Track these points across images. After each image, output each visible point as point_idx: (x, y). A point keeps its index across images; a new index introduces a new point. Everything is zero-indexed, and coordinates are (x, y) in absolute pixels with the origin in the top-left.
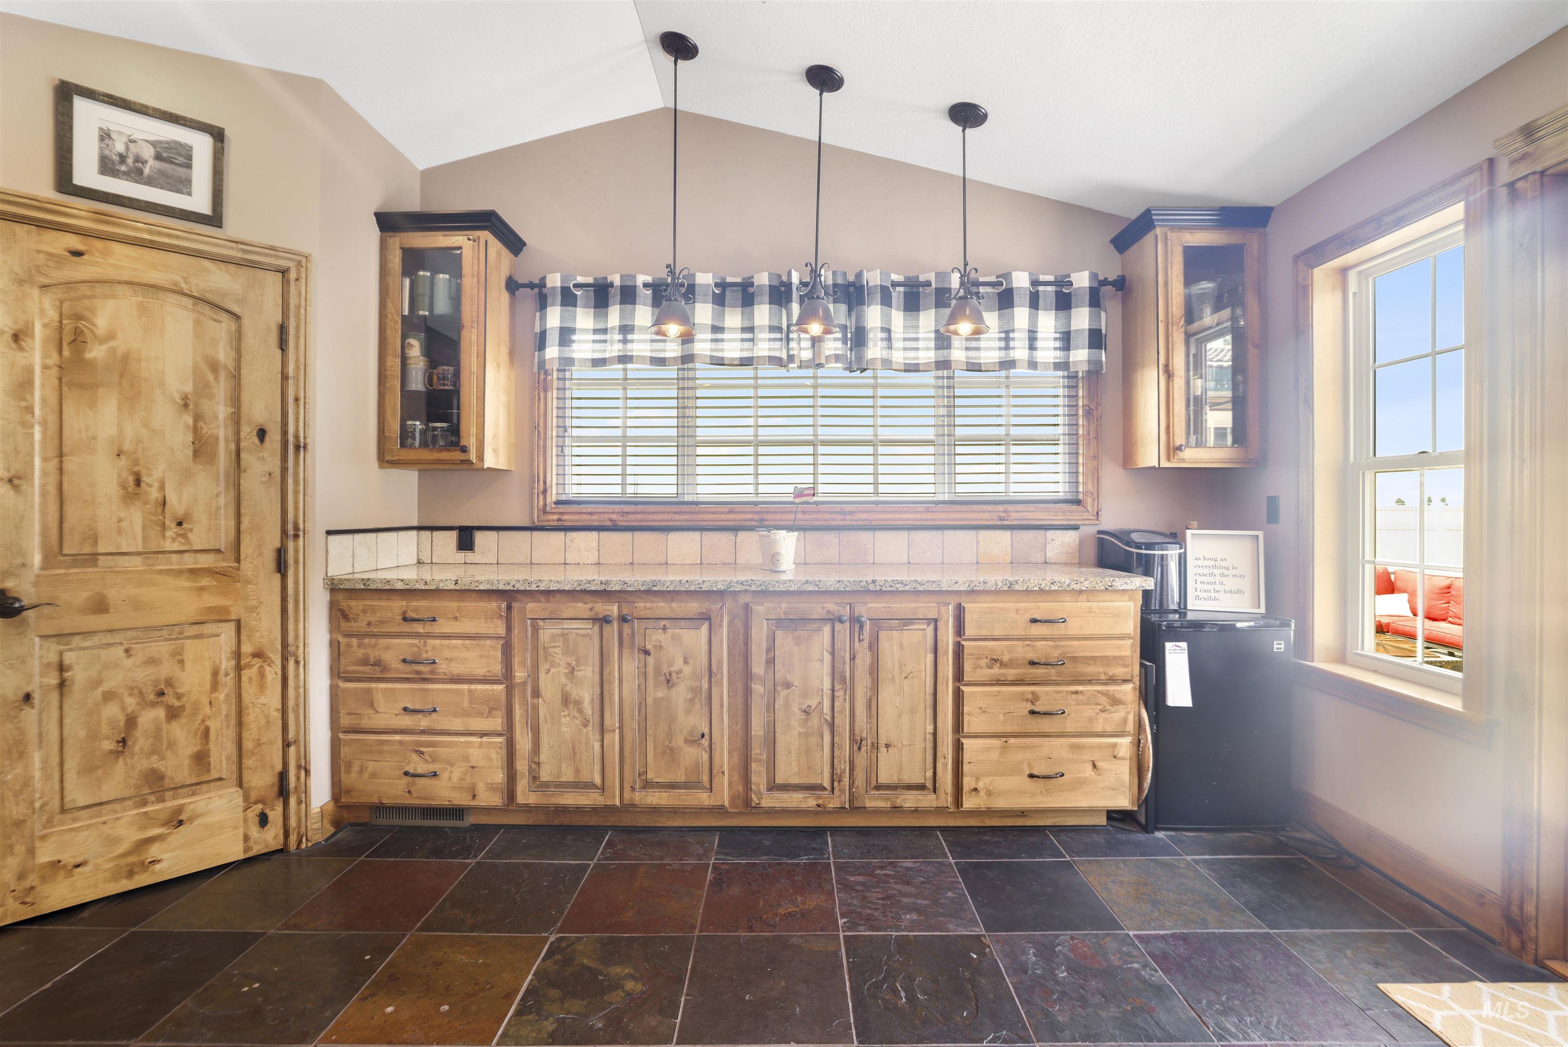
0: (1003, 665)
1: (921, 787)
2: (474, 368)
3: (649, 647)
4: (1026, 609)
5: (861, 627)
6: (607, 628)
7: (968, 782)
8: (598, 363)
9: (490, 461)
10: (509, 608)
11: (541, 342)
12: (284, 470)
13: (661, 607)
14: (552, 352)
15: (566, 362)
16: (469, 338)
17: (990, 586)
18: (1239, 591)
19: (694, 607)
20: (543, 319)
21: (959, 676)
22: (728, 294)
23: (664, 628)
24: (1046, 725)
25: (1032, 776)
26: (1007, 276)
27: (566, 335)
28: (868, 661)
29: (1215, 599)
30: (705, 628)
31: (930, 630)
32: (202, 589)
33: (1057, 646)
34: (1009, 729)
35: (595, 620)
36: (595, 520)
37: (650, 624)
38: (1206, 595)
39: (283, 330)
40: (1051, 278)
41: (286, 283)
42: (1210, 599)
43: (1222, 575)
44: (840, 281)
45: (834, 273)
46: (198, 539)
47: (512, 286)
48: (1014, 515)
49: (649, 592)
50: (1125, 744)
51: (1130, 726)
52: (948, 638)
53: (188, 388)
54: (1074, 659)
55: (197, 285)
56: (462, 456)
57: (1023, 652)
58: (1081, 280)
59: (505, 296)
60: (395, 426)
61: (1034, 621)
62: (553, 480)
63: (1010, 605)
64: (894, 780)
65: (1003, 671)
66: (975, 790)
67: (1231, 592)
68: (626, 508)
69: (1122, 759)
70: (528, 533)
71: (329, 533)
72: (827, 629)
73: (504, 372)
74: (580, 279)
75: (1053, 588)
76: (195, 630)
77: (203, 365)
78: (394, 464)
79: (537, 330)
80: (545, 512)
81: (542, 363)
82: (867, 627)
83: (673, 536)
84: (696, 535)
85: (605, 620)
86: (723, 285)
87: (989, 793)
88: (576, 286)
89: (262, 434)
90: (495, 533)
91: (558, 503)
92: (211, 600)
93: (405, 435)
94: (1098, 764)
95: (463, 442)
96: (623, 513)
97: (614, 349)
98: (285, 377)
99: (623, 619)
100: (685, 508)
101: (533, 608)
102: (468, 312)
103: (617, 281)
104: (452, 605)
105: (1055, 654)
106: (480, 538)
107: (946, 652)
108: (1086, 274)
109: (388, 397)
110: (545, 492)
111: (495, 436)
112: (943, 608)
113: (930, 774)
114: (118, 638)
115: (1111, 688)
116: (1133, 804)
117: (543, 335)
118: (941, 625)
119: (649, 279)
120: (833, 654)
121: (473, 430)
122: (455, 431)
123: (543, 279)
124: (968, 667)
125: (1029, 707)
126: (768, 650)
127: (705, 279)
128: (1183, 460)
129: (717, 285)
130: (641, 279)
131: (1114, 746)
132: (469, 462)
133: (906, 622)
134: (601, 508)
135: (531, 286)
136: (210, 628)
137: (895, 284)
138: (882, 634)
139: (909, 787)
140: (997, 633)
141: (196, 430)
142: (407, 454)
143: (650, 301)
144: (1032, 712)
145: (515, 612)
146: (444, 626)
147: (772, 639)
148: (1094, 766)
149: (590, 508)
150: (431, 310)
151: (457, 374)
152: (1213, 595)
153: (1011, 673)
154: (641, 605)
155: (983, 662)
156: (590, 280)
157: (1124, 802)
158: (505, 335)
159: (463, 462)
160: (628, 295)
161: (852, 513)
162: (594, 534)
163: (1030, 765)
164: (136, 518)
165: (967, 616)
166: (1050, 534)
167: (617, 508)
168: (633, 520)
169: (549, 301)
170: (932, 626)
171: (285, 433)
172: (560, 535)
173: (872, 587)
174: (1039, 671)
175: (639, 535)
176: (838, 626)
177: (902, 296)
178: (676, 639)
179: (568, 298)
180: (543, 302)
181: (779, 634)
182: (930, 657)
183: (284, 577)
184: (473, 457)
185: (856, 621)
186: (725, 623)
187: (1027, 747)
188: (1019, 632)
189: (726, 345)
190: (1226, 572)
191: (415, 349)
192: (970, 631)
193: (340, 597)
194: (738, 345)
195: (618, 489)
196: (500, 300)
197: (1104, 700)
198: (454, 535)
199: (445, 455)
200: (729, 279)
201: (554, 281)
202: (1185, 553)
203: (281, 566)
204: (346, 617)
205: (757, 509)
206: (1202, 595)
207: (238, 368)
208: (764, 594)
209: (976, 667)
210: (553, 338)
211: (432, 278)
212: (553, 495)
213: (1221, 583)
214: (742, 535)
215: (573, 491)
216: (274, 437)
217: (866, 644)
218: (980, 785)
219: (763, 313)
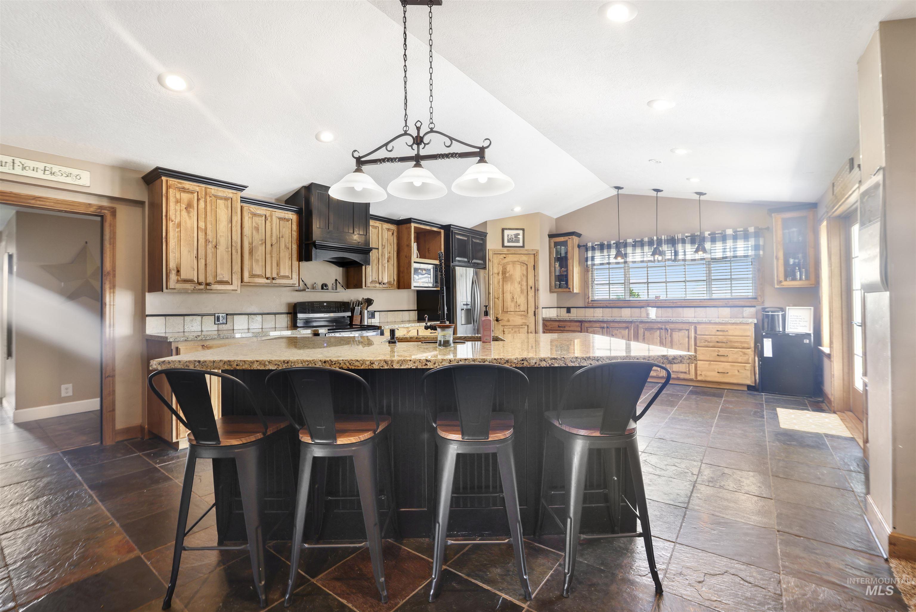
0: (708, 342)
1: (685, 373)
2: (571, 269)
3: (613, 334)
4: (715, 327)
5: (668, 331)
6: (604, 330)
7: (699, 372)
8: (602, 264)
9: (575, 291)
10: (581, 325)
11: (587, 260)
12: (535, 295)
13: (616, 325)
14: (589, 263)
15: (593, 265)
16: (570, 262)
17: (704, 321)
18: (805, 326)
19: (624, 325)
20: (587, 254)
21: (696, 345)
22: (637, 243)
23: (617, 330)
24: (722, 359)
25: (718, 372)
26: (725, 231)
27: (593, 258)
28: (670, 340)
29: (797, 329)
30: (627, 330)
31: (687, 332)
32: (522, 319)
33: (725, 338)
34: (711, 359)
35: (601, 328)
36: (602, 305)
37: (614, 329)
38: (793, 327)
39: (534, 266)
40: (742, 229)
41: (535, 256)
42: (795, 328)
43: (800, 321)
44: (669, 238)
45: (667, 236)
46: (522, 309)
47: (579, 246)
48: (731, 303)
49: (613, 321)
50: (748, 366)
51: (750, 361)
52: (693, 335)
53: (520, 280)
54: (731, 341)
55: (521, 260)
56: (569, 290)
57: (714, 338)
58: (752, 230)
59: (577, 249)
60: (553, 283)
61: (718, 331)
62: (590, 295)
63: (711, 326)
64: (677, 370)
65: (709, 344)
66: (701, 375)
67: (802, 326)
68: (610, 302)
69: (748, 370)
70: (584, 309)
71: (543, 308)
72: (658, 332)
73: (577, 268)
74: (596, 243)
75: (723, 322)
76: (521, 327)
77: (522, 275)
78: (553, 292)
79: (586, 257)
80: (588, 303)
81: (587, 265)
82: (669, 330)
83: (623, 309)
84: (629, 309)
85: (603, 328)
86: (635, 242)
87: (705, 376)
88: (596, 245)
89: (531, 288)
90: (576, 309)
91: (592, 301)
92: (524, 321)
93: (555, 285)
94: (740, 371)
95: (569, 287)
96: (609, 303)
97: (606, 261)
98: (535, 276)
99: (607, 327)
100: (626, 302)
101: (587, 325)
102: (569, 256)
103: (606, 243)
104: (569, 324)
105: (725, 340)
106: (572, 310)
107: (692, 338)
108: (753, 228)
109: (552, 277)
110: (588, 298)
111: (576, 285)
112: (690, 327)
113: (688, 369)
114: (511, 327)
115: (743, 350)
116: (752, 383)
117: (587, 258)
118: (690, 331)
119: (614, 242)
120: (660, 337)
121: (571, 284)
122: (567, 283)
123: (587, 244)
124: (698, 342)
125: (717, 353)
126: (643, 336)
127: (630, 241)
128: (783, 285)
129: (633, 242)
130: (612, 242)
131: (745, 366)
132: (570, 291)
133: (680, 330)
134: (603, 302)
135: (584, 246)
136: (523, 326)
137: (687, 237)
138: (673, 333)
139: (682, 372)
140: (707, 333)
141: (521, 288)
142: (556, 290)
143: (615, 247)
144: (718, 355)
145: (583, 326)
146: (567, 329)
147: (644, 333)
148: (738, 371)
149: (600, 302)
150: (560, 256)
151: (567, 271)
152: (796, 327)
153: (711, 344)
154: (612, 324)
155: (703, 341)
156: (599, 243)
157: (750, 382)
158: (578, 259)
159: (569, 291)
160: (609, 247)
161: (676, 303)
162: (602, 309)
163: (718, 369)
164: (513, 305)
165: (698, 329)
166: (745, 309)
167: (608, 302)
168: (612, 305)
169: (588, 250)
170: (687, 331)
171: (535, 287)
172: (593, 309)
173: (670, 321)
174: (720, 344)
175: (614, 309)
176: (661, 331)
177: (690, 240)
178: (620, 332)
179: (593, 249)
180: (587, 250)
181: (646, 332)
182: (687, 339)
183: (535, 317)
184: (571, 291)
185: (666, 329)
186: (632, 329)
187: (716, 364)
188: (713, 333)
189: (636, 257)
190: (801, 320)
191: (557, 265)
192: (698, 333)
193: (545, 322)
194: (640, 257)
195: (608, 297)
196: (576, 250)
197: (741, 353)
198: (566, 309)
199: (565, 290)
200: (637, 240)
201: (590, 244)
202: (785, 314)
203: (535, 315)
204: (546, 326)
205: (647, 302)
206: (792, 327)
207: (527, 275)
208: (642, 322)
209: (701, 342)
210: (590, 259)
211: (561, 247)
212: (591, 299)
213: (799, 324)
214: (642, 309)
215: (596, 298)
216: (533, 288)
217: (669, 335)
218: (703, 374)
219: (646, 249)
